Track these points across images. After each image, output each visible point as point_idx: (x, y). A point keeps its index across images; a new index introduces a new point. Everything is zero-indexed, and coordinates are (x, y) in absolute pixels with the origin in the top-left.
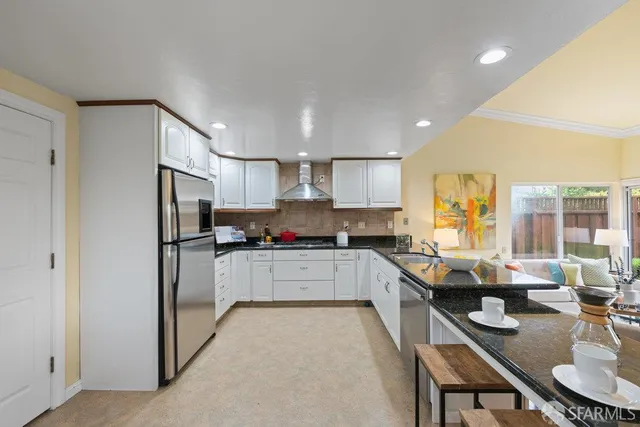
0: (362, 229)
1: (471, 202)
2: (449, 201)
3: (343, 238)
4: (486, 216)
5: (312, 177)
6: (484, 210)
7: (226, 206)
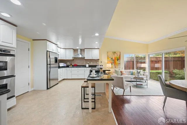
0: (92, 64)
1: (115, 58)
2: (110, 58)
3: (87, 66)
4: (119, 61)
5: (81, 52)
6: (118, 60)
7: (62, 59)
